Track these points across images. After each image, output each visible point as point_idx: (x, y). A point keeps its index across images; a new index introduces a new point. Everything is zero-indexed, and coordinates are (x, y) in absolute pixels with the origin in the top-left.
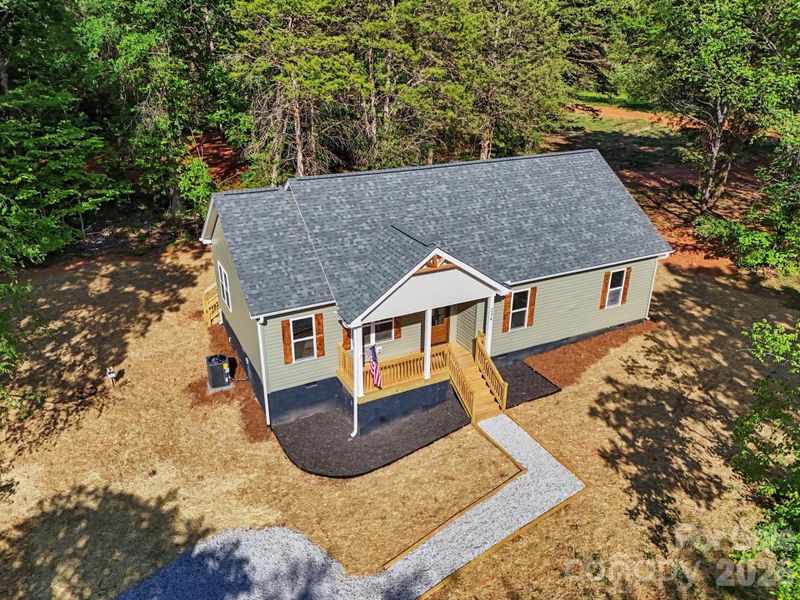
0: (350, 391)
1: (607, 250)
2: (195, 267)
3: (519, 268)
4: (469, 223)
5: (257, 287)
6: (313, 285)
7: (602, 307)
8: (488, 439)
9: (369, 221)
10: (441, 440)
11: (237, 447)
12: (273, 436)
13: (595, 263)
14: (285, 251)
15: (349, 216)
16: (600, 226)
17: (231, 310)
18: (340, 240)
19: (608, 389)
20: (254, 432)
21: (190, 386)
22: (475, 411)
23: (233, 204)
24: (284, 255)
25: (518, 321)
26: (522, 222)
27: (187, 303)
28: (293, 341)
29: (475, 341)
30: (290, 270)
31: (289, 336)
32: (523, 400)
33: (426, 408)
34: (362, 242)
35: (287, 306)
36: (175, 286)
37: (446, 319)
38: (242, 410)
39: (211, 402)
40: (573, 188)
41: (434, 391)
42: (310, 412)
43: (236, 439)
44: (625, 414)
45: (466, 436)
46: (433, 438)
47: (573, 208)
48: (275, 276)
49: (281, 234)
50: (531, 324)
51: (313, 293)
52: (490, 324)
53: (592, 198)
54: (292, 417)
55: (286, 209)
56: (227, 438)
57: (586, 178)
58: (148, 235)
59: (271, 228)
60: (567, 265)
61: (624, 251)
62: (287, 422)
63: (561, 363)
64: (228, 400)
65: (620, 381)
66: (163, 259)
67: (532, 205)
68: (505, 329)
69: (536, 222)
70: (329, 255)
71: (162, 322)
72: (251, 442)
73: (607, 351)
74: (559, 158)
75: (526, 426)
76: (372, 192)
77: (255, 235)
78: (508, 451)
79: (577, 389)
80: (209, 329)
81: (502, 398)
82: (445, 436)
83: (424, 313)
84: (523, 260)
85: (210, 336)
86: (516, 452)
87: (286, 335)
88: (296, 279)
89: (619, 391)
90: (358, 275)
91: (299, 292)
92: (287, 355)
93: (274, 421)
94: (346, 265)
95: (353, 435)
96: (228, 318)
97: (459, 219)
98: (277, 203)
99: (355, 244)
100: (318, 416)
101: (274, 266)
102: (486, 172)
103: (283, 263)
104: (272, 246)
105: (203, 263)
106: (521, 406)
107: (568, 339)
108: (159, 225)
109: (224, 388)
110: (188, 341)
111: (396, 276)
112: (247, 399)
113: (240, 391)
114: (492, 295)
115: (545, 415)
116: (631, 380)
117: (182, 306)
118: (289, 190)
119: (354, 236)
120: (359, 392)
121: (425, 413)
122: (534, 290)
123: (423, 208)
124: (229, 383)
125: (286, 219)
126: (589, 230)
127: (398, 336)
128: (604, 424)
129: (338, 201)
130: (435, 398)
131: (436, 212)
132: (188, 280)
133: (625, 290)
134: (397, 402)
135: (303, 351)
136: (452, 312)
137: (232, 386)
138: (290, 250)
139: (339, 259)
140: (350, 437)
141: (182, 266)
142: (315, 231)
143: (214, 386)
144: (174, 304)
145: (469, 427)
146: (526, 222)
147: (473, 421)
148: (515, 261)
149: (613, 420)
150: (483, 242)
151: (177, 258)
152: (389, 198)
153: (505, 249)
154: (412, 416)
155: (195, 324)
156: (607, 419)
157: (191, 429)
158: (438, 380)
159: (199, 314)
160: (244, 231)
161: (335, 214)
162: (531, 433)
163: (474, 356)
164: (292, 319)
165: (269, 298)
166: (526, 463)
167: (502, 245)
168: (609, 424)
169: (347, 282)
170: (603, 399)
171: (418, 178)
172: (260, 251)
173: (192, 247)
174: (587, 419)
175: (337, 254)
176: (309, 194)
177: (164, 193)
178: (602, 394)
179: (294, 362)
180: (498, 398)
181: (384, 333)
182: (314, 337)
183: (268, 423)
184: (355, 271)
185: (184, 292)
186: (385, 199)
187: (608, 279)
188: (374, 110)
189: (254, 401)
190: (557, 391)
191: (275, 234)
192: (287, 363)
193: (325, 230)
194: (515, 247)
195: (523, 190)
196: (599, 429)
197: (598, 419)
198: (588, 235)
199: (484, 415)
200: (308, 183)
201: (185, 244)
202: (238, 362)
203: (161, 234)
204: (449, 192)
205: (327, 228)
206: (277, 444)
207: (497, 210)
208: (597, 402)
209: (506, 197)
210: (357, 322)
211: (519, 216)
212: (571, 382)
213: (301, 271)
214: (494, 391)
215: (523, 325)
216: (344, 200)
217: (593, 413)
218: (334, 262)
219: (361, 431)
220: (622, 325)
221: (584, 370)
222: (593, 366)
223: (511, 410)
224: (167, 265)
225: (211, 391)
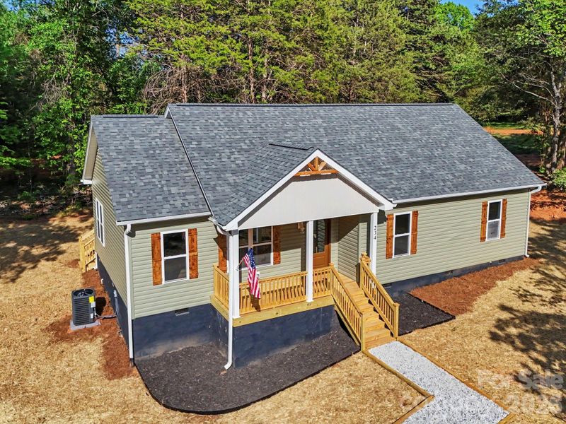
0: (224, 315)
1: (483, 180)
2: (80, 228)
3: (399, 189)
4: (347, 150)
5: (128, 195)
6: (187, 197)
7: (483, 239)
8: (382, 366)
9: (247, 141)
10: (329, 369)
11: (92, 385)
12: (135, 371)
13: (473, 189)
14: (161, 166)
15: (227, 137)
16: (472, 160)
17: (104, 245)
18: (217, 155)
19: (505, 316)
20: (113, 368)
21: (51, 325)
22: (364, 338)
23: (111, 125)
24: (159, 169)
25: (401, 248)
26: (397, 152)
27: (65, 254)
28: (163, 258)
29: (358, 266)
30: (163, 182)
31: (160, 251)
32: (415, 328)
33: (309, 337)
34: (240, 159)
35: (157, 214)
36: (57, 242)
37: (326, 246)
38: (104, 346)
39: (71, 339)
40: (441, 130)
41: (318, 317)
42: (180, 346)
43: (93, 377)
44: (530, 338)
45: (356, 364)
46: (319, 367)
47: (444, 145)
48: (148, 187)
49: (158, 152)
50: (414, 252)
51: (187, 204)
52: (374, 243)
53: (460, 139)
54: (159, 351)
55: (164, 132)
56: (83, 376)
57: (450, 123)
58: (41, 206)
59: (147, 147)
60: (447, 189)
61: (498, 181)
62: (152, 356)
63: (448, 294)
64: (91, 337)
65: (515, 308)
66: (50, 222)
67: (405, 140)
68: (389, 256)
69: (412, 153)
70: (205, 167)
71: (36, 269)
72: (110, 379)
73: (494, 284)
74: (424, 107)
75: (424, 352)
76: (250, 120)
77: (131, 151)
78: (409, 376)
79: (472, 317)
80: (83, 274)
81: (393, 324)
82: (332, 365)
83: (305, 223)
84: (403, 182)
85: (83, 281)
86: (417, 378)
87: (156, 249)
88: (170, 191)
89: (518, 318)
90: (236, 185)
91: (172, 202)
92: (156, 273)
93: (137, 354)
94: (222, 176)
95: (227, 367)
96: (101, 259)
97: (336, 146)
98: (156, 127)
99: (232, 159)
100: (188, 350)
101: (148, 178)
102: (359, 113)
103: (157, 176)
104: (147, 161)
105: (89, 224)
106: (414, 333)
107: (452, 271)
108: (53, 198)
109: (88, 326)
110: (59, 285)
111: (276, 179)
112: (112, 335)
113: (106, 329)
114: (375, 210)
115: (443, 340)
116: (527, 307)
117: (60, 257)
118: (169, 117)
119: (232, 153)
120: (235, 314)
121: (308, 344)
122: (416, 213)
123: (300, 135)
124: (94, 320)
125: (164, 140)
126: (462, 163)
127: (277, 261)
128: (510, 348)
129: (216, 124)
130: (318, 326)
131: (313, 139)
132: (72, 236)
133: (503, 222)
134: (277, 328)
135: (175, 271)
136: (332, 239)
137: (97, 323)
138: (166, 167)
139: (215, 171)
140: (224, 369)
141: (68, 227)
142: (191, 146)
143: (77, 323)
144: (53, 255)
145: (359, 354)
146: (401, 152)
147: (363, 348)
148: (395, 183)
149: (518, 343)
150: (361, 166)
151: (65, 221)
152: (267, 125)
153: (384, 172)
154: (294, 347)
155: (69, 271)
156: (512, 343)
157: (43, 368)
158: (321, 304)
159: (75, 263)
160: (120, 148)
161: (213, 134)
162: (431, 359)
163: (359, 283)
164: (164, 232)
165: (139, 206)
166: (431, 388)
167: (380, 169)
168: (516, 349)
169: (223, 191)
170: (501, 324)
171: (295, 113)
172: (134, 165)
173: (81, 213)
174: (491, 344)
175: (214, 167)
176: (188, 117)
177: (61, 169)
178: (499, 320)
179: (164, 282)
180: (389, 324)
181: (262, 256)
182: (187, 255)
183: (131, 356)
184: (232, 182)
185: (64, 246)
186: (263, 125)
187: (485, 210)
188: (253, 94)
189: (119, 338)
190: (451, 319)
191: (152, 152)
192: (155, 284)
193: (202, 146)
194: (393, 172)
195: (394, 128)
196: (506, 354)
197: (503, 344)
198: (462, 167)
199: (376, 342)
200: (187, 108)
201: (74, 210)
202: (107, 302)
203: (54, 205)
204: (325, 125)
205: (204, 144)
206: (138, 379)
207: (372, 141)
208: (496, 327)
209: (380, 132)
210: (232, 226)
211: (394, 148)
212: (464, 311)
213: (175, 185)
214: (384, 316)
215: (406, 252)
216: (222, 124)
217: (494, 337)
218: (210, 173)
219: (237, 362)
220: (504, 260)
221: (475, 300)
222: (483, 296)
223: (405, 337)
224: (54, 227)
225: (73, 328)
